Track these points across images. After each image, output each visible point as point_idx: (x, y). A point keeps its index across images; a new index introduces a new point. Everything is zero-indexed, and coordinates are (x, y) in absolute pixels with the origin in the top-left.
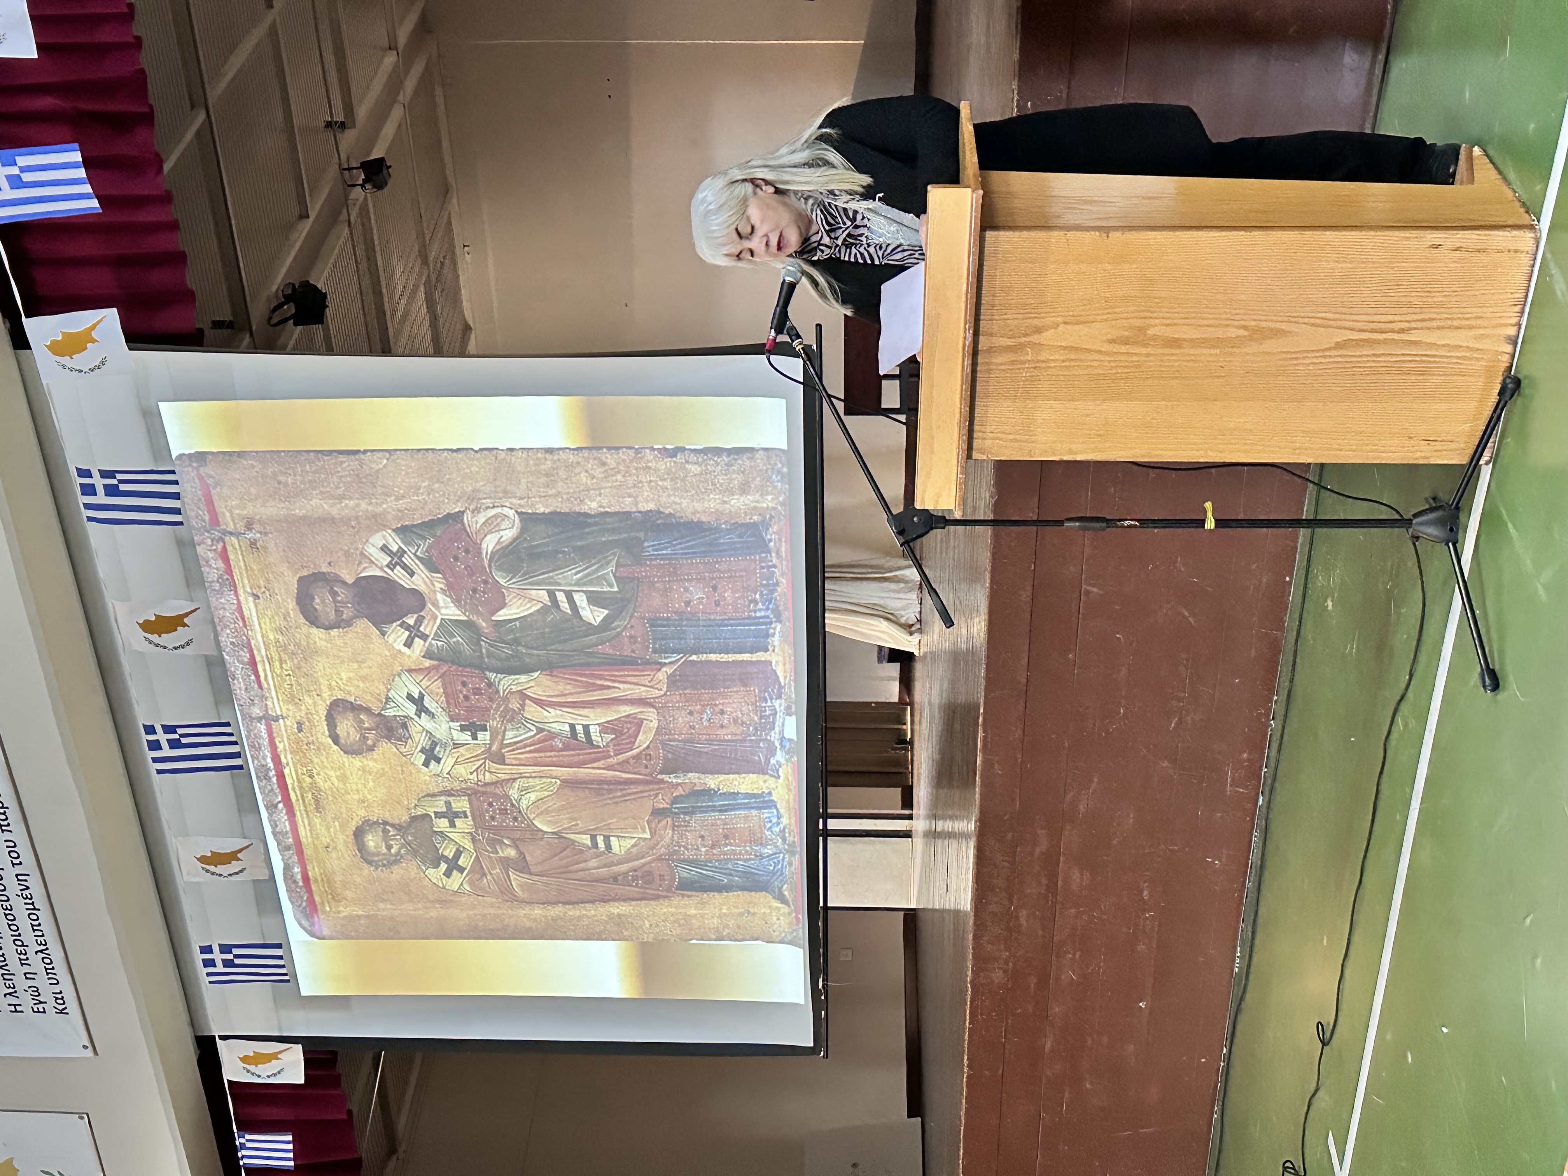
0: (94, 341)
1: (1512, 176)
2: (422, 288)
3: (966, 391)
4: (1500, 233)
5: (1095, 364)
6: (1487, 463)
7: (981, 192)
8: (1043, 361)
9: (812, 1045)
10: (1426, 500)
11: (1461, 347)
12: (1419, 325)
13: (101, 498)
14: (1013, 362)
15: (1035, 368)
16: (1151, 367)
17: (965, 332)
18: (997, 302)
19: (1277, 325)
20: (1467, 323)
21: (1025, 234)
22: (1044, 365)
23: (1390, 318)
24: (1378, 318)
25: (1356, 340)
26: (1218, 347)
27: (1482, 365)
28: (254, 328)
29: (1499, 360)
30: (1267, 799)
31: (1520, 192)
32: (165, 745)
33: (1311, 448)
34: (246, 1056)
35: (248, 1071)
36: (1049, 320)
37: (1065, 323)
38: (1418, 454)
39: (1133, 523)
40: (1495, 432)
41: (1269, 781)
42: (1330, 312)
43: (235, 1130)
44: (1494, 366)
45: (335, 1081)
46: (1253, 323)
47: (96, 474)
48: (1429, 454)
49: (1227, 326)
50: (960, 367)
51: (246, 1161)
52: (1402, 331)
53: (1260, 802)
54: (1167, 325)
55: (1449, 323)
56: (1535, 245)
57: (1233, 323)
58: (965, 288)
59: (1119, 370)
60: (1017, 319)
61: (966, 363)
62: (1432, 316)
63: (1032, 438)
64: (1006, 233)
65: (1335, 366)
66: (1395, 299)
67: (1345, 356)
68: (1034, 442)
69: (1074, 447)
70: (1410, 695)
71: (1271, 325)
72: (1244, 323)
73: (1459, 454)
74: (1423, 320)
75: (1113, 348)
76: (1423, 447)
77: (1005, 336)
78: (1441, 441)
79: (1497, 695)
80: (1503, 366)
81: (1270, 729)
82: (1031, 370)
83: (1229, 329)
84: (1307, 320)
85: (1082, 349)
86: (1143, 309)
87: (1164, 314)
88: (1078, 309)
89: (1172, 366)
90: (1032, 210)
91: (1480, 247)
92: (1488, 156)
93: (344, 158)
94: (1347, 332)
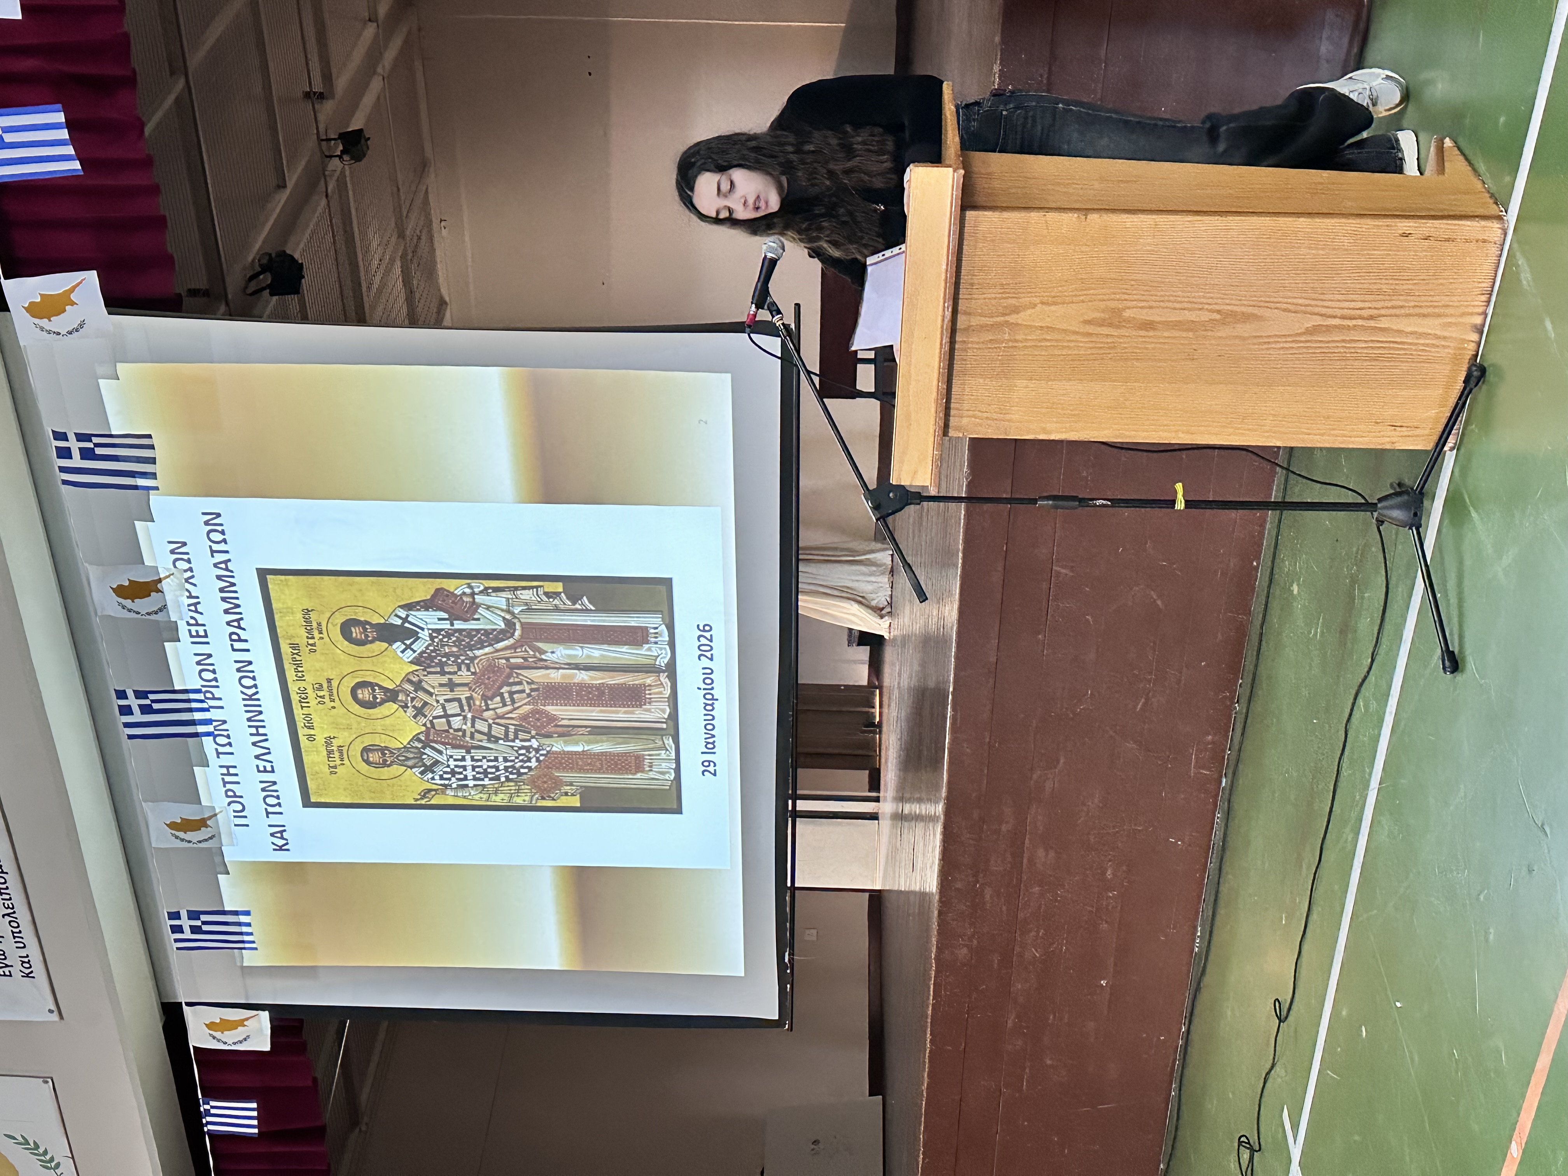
0: (73, 303)
1: (1482, 167)
2: (398, 263)
3: (944, 369)
4: (1469, 223)
5: (1070, 344)
6: (1452, 449)
7: (962, 172)
8: (1020, 341)
9: (777, 1018)
10: (1392, 486)
11: (1428, 334)
12: (1388, 312)
13: (76, 462)
14: (991, 341)
15: (1012, 347)
16: (1126, 348)
17: (944, 310)
18: (975, 281)
19: (1250, 310)
20: (1437, 310)
21: (1006, 215)
22: (1021, 345)
23: (1360, 305)
24: (1347, 304)
25: (1327, 326)
26: (1191, 330)
27: (1449, 353)
28: (230, 296)
29: (1465, 348)
30: (1229, 782)
31: (1490, 184)
32: (136, 710)
33: (1281, 432)
34: (212, 1023)
35: (214, 1038)
36: (1025, 300)
37: (1042, 303)
38: (1384, 440)
39: (1104, 502)
40: (1460, 419)
41: (1232, 764)
42: (1302, 298)
43: (200, 1096)
44: (1460, 354)
45: (302, 1048)
46: (1227, 307)
47: (72, 437)
48: (1394, 439)
49: (1201, 309)
50: (938, 344)
51: (211, 1127)
52: (1371, 318)
53: (1223, 784)
54: (1143, 308)
55: (1418, 311)
56: (1503, 236)
57: (1206, 306)
58: (944, 267)
59: (1094, 351)
60: (995, 298)
61: (944, 342)
62: (1401, 304)
63: (1008, 417)
64: (986, 213)
65: (1305, 350)
66: (1365, 286)
67: (1316, 341)
68: (1009, 421)
69: (1049, 426)
70: (1372, 678)
71: (1244, 309)
72: (1217, 307)
73: (1425, 440)
74: (1393, 307)
75: (1090, 329)
76: (1389, 431)
77: (981, 315)
78: (1407, 427)
79: (1456, 677)
80: (1468, 354)
81: (1234, 712)
82: (1008, 350)
83: (1202, 312)
84: (1279, 305)
85: (1058, 329)
86: (1118, 291)
87: (1139, 296)
88: (1055, 290)
89: (1146, 348)
90: (1012, 191)
91: (1450, 236)
92: (1459, 147)
93: (322, 129)
94: (1317, 318)
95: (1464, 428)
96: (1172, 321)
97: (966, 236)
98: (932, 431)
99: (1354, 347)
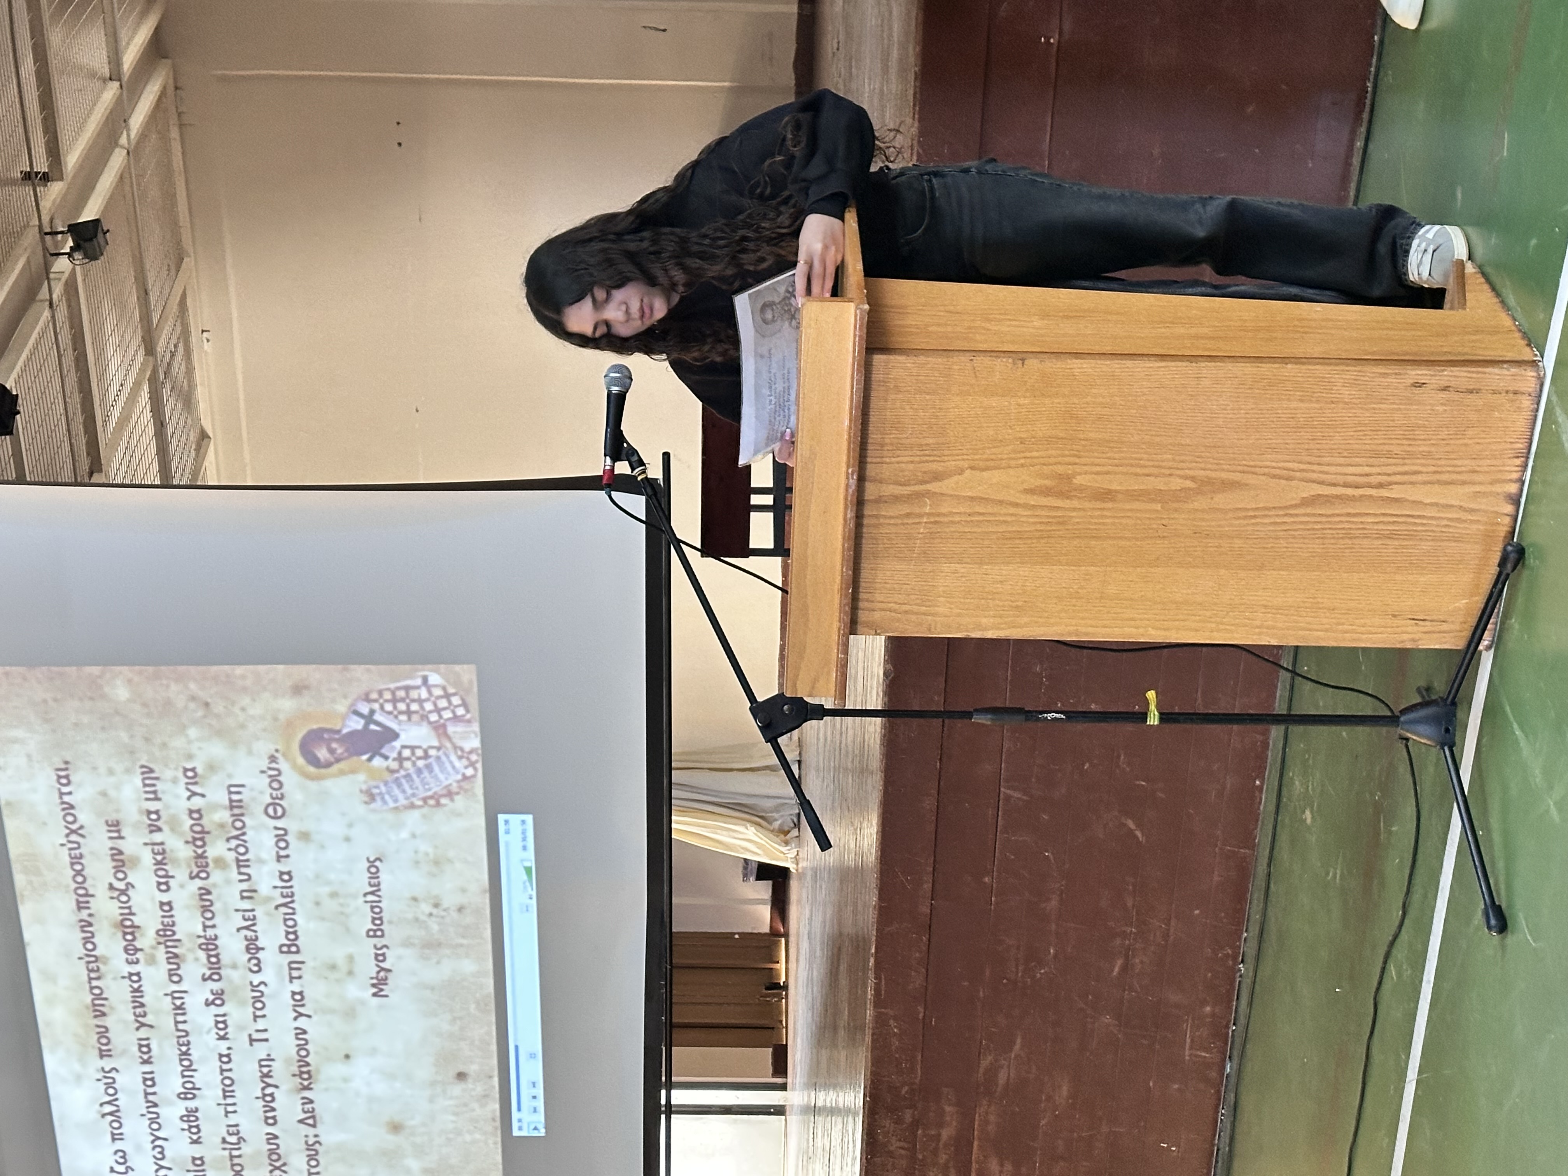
1: (1511, 300)
2: (146, 388)
3: (849, 550)
4: (1496, 370)
5: (1009, 519)
6: (1488, 648)
7: (867, 307)
8: (944, 515)
10: (1419, 690)
11: (1452, 506)
12: (1401, 478)
14: (908, 515)
15: (936, 522)
16: (1078, 523)
17: (848, 478)
18: (887, 441)
19: (1231, 476)
20: (1459, 477)
21: (922, 359)
22: (946, 519)
23: (1367, 470)
24: (1351, 470)
25: (1327, 496)
26: (1160, 502)
27: (1478, 530)
29: (1498, 524)
30: (1235, 1066)
31: (1521, 320)
33: (1274, 628)
36: (952, 465)
37: (972, 468)
38: (1405, 637)
39: (1057, 716)
40: (1496, 611)
41: (1238, 1043)
42: (1294, 461)
44: (1493, 531)
46: (1202, 473)
48: (1416, 636)
49: (1170, 475)
50: (841, 519)
52: (1380, 486)
53: (1228, 1070)
54: (1097, 473)
55: (1437, 477)
56: (1538, 386)
57: (1178, 472)
58: (847, 423)
59: (1039, 527)
60: (912, 462)
61: (849, 516)
62: (1417, 468)
63: (932, 609)
64: (897, 358)
65: (1302, 527)
66: (1372, 447)
67: (1314, 515)
69: (984, 621)
70: (1404, 936)
71: (1224, 475)
72: (1191, 473)
73: (1455, 637)
74: (1405, 473)
75: (1033, 500)
76: (1411, 627)
77: (897, 483)
78: (1431, 621)
79: (1503, 939)
80: (1503, 530)
81: (1238, 974)
82: (930, 526)
83: (1172, 479)
84: (1266, 470)
85: (993, 501)
86: (1067, 452)
87: (1092, 460)
88: (988, 451)
89: (1104, 524)
90: (930, 329)
91: (1471, 387)
92: (1484, 274)
93: (46, 219)
94: (1315, 486)
95: (1503, 623)
96: (1135, 491)
97: (874, 386)
98: (836, 630)
99: (1362, 523)
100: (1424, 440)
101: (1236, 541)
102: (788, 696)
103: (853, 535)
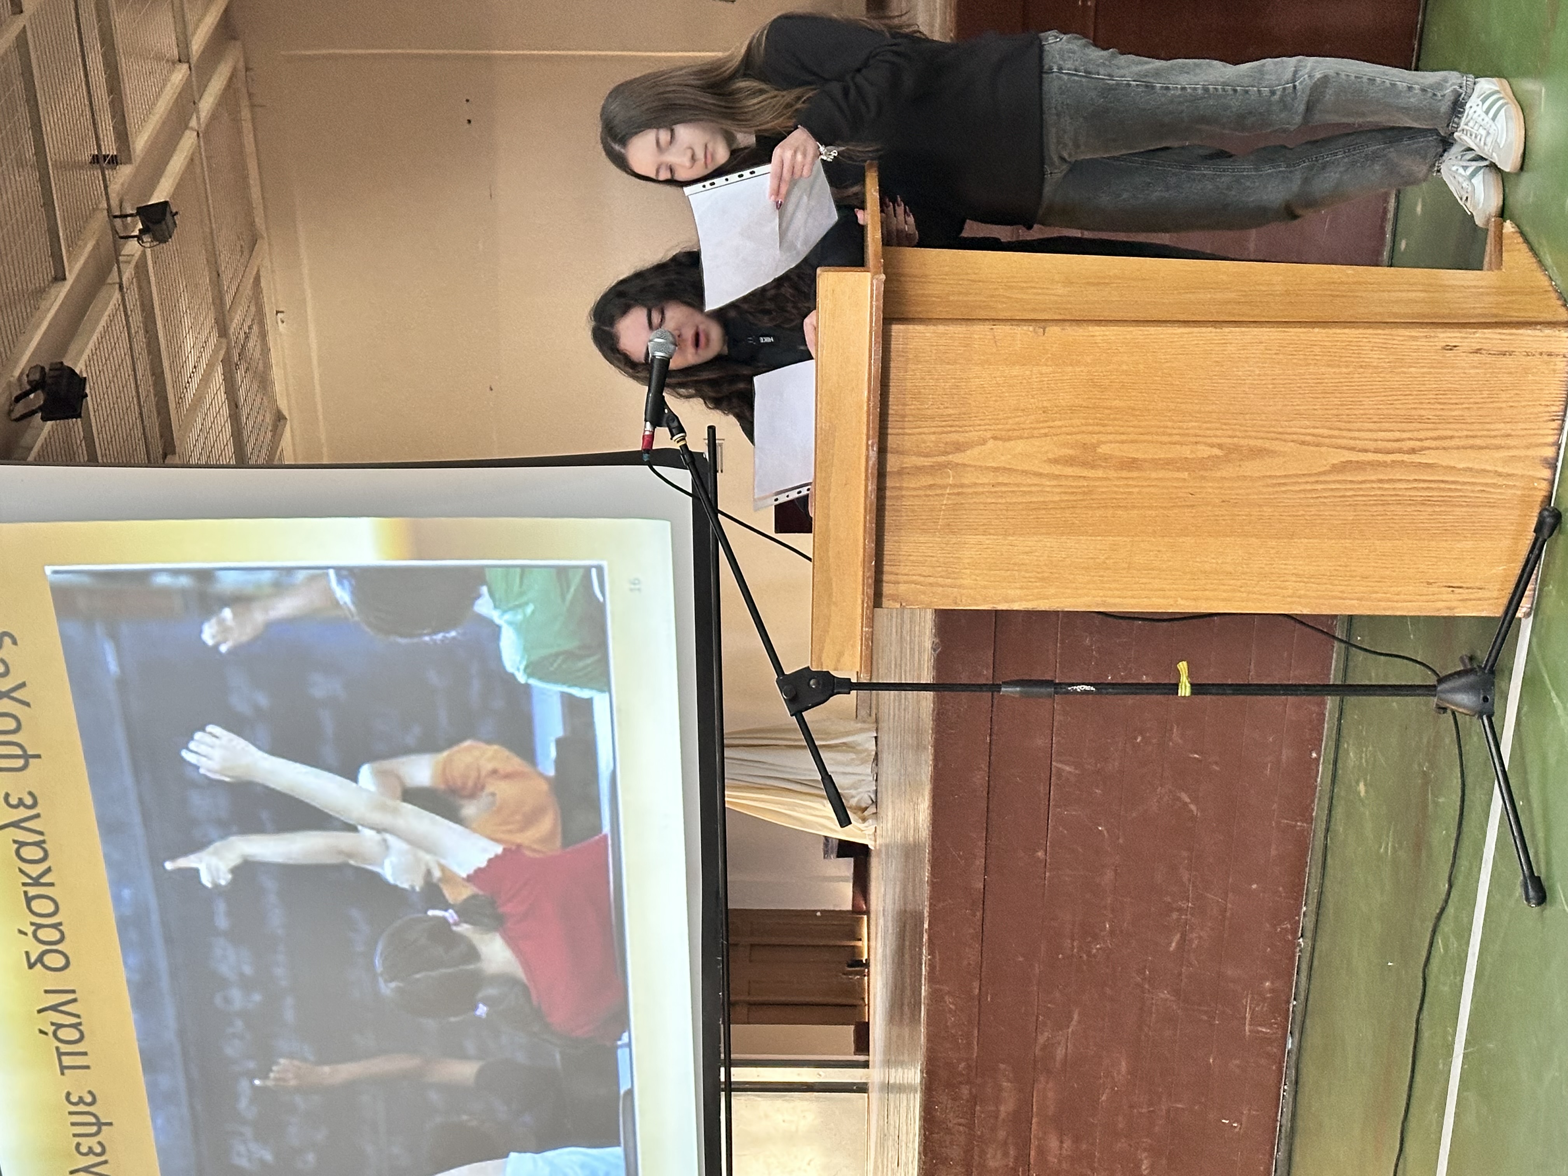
1: (1548, 260)
2: (220, 369)
3: (871, 523)
4: (1529, 332)
5: (1033, 489)
7: (883, 277)
8: (968, 486)
10: (1462, 659)
11: (1488, 471)
12: (1434, 444)
14: (931, 487)
15: (958, 494)
16: (1104, 493)
17: (867, 449)
18: (908, 412)
19: (1259, 443)
20: (1494, 441)
21: (941, 328)
22: (970, 490)
23: (1398, 435)
24: (1382, 435)
25: (1358, 462)
26: (1187, 470)
27: (1514, 495)
29: (1535, 488)
30: (1296, 1042)
33: (1306, 596)
36: (974, 435)
37: (995, 438)
38: (1440, 605)
39: (1087, 688)
40: (1533, 577)
41: (1299, 1018)
42: (1323, 427)
44: (1529, 496)
46: (1229, 440)
48: (1454, 604)
49: (1197, 443)
50: (862, 492)
52: (1413, 451)
53: (1289, 1046)
54: (1122, 442)
55: (1471, 442)
57: (1205, 440)
59: (1063, 497)
60: (934, 433)
61: (870, 488)
62: (1450, 433)
63: (958, 582)
64: (916, 327)
65: (1331, 493)
66: (1403, 412)
68: (960, 587)
69: (1011, 593)
70: (1451, 910)
71: (1252, 442)
72: (1218, 441)
73: (1492, 604)
74: (1437, 438)
75: (1056, 470)
76: (1446, 594)
77: (919, 454)
78: (1467, 588)
79: (1543, 911)
80: (1540, 495)
81: (1298, 949)
82: (953, 497)
83: (1199, 447)
84: (1295, 437)
85: (1016, 471)
86: (1091, 421)
87: (1117, 428)
88: (1010, 421)
89: (1130, 493)
90: (951, 298)
91: (1505, 349)
92: (1522, 233)
93: (114, 203)
94: (1346, 452)
95: (1540, 590)
96: (1160, 459)
97: (893, 355)
98: (860, 601)
99: (1394, 489)
100: (1456, 404)
101: (1265, 509)
102: (813, 670)
103: (874, 507)
